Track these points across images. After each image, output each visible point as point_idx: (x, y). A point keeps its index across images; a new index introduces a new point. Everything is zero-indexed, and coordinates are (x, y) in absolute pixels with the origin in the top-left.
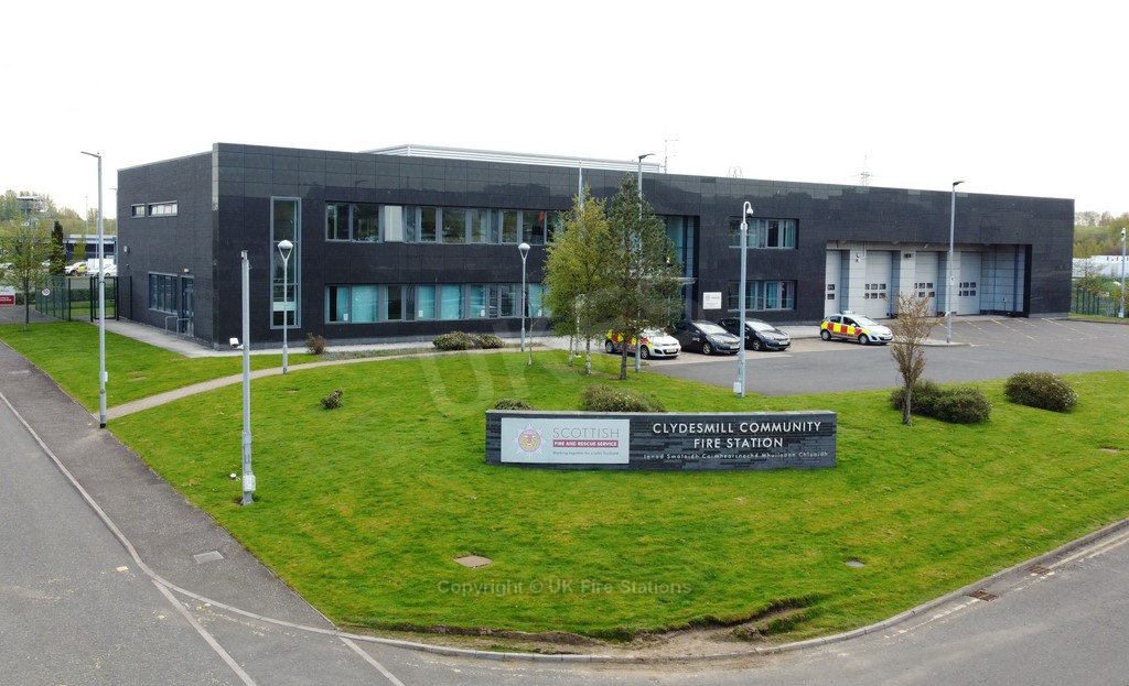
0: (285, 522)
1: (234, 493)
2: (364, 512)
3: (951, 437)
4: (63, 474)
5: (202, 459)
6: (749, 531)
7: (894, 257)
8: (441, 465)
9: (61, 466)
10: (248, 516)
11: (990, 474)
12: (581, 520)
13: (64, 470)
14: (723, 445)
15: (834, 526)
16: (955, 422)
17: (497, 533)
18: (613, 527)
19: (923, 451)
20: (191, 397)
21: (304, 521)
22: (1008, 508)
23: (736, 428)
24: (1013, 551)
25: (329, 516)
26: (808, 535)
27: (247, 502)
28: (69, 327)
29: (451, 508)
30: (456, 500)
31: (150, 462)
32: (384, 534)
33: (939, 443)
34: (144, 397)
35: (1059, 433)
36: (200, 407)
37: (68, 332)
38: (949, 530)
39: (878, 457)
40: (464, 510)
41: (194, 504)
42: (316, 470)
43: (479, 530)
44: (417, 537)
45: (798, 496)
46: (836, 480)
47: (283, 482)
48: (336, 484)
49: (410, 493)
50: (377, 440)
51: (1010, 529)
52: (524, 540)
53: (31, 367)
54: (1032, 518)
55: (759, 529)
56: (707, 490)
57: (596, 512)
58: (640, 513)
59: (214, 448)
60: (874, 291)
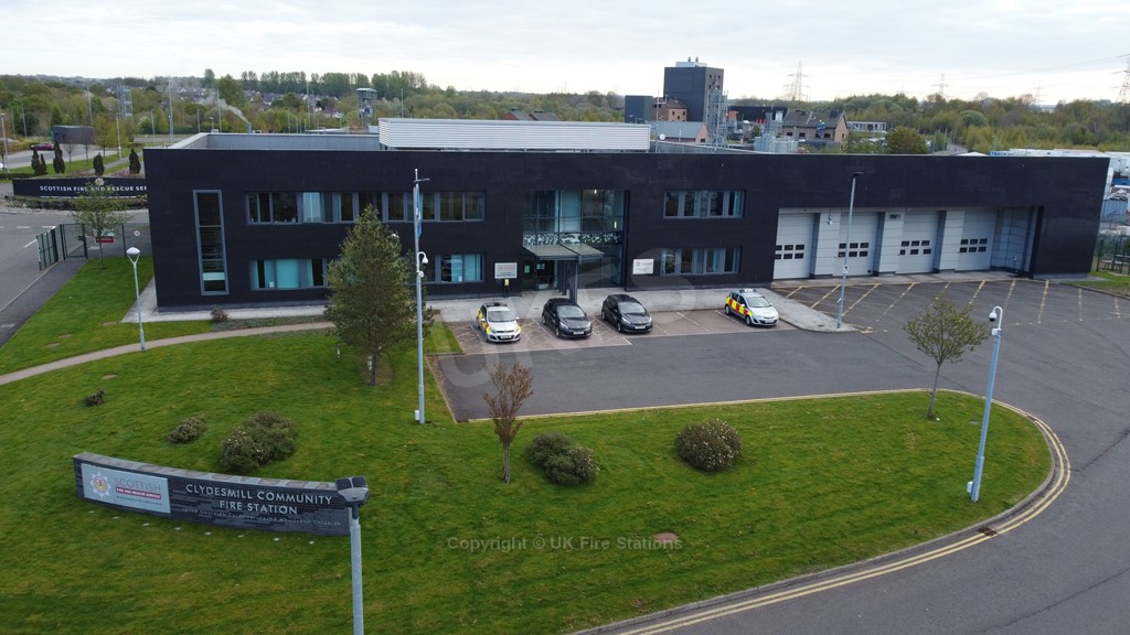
7: (878, 218)
14: (245, 508)
23: (253, 494)
60: (853, 250)
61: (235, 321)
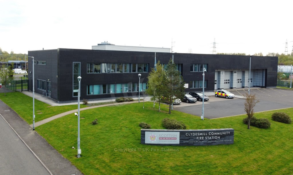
0: (91, 164)
1: (75, 154)
2: (112, 161)
3: (262, 133)
4: (27, 146)
5: (63, 142)
6: (217, 167)
7: (232, 73)
8: (129, 145)
9: (26, 144)
10: (80, 162)
11: (275, 145)
12: (171, 164)
13: (27, 145)
14: (204, 139)
15: (239, 165)
16: (261, 128)
17: (150, 168)
18: (180, 166)
19: (256, 138)
20: (55, 120)
21: (96, 164)
22: (283, 157)
23: (208, 134)
24: (288, 172)
25: (103, 162)
26: (233, 168)
27: (79, 156)
28: (16, 94)
29: (135, 160)
30: (136, 157)
31: (49, 142)
32: (119, 169)
33: (259, 135)
34: (43, 119)
35: (289, 131)
36: (59, 123)
37: (17, 96)
38: (270, 166)
39: (244, 141)
40: (138, 161)
41: (64, 157)
42: (96, 146)
43: (145, 167)
44: (128, 170)
45: (227, 154)
46: (236, 149)
47: (87, 150)
48: (102, 151)
49: (123, 154)
50: (110, 136)
51: (285, 165)
52: (158, 171)
53: (10, 109)
54: (290, 161)
55: (219, 166)
56: (202, 153)
57: (175, 161)
58: (186, 161)
59: (66, 138)
60: (227, 82)
61: (90, 104)
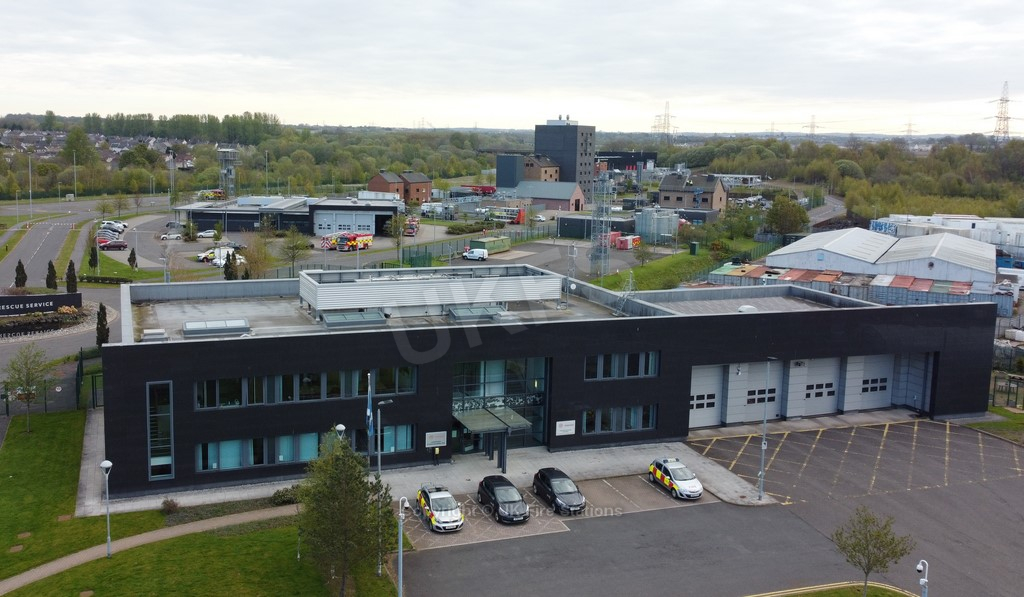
7: (785, 365)
60: (761, 396)
61: (184, 509)
